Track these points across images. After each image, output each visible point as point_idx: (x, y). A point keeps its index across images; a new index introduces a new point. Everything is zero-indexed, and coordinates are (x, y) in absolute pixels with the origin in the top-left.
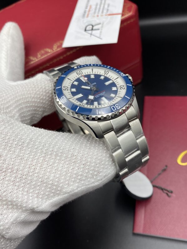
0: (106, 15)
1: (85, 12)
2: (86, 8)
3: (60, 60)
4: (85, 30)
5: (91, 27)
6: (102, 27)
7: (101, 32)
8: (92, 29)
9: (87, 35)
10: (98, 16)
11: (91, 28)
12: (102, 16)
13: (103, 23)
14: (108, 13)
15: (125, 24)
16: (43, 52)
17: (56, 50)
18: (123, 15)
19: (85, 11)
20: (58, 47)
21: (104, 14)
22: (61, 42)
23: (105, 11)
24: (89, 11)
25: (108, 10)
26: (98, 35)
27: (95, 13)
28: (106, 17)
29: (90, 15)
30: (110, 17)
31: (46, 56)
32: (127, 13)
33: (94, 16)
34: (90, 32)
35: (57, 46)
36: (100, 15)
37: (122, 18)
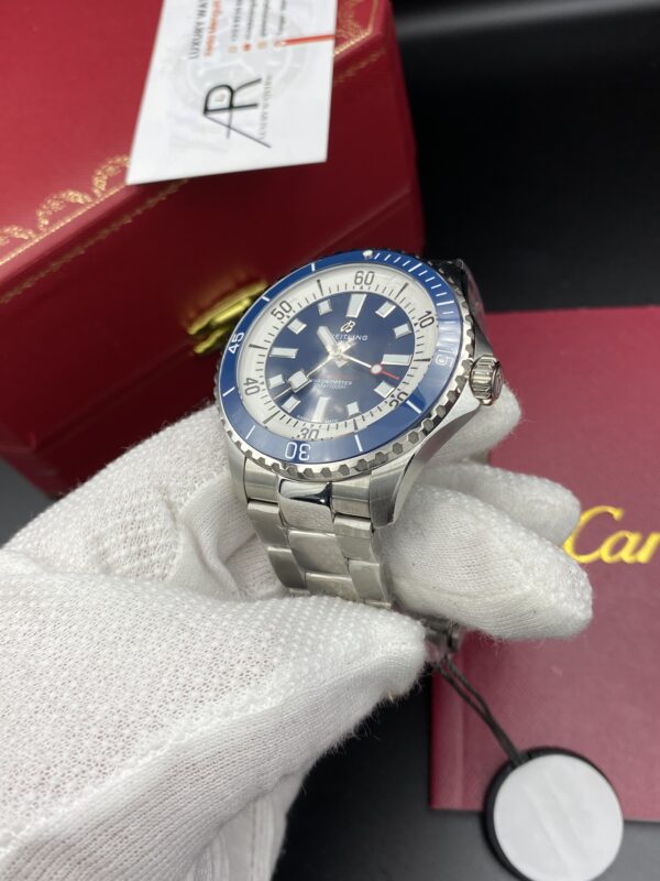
0: (277, 43)
1: (198, 31)
2: (202, 13)
3: (124, 227)
4: (206, 110)
5: (226, 93)
6: (267, 95)
7: (264, 117)
8: (231, 107)
9: (211, 129)
10: (247, 47)
11: (225, 103)
12: (262, 45)
13: (269, 78)
14: (286, 35)
15: (350, 72)
16: (55, 205)
17: (103, 193)
18: (338, 41)
19: (199, 24)
20: (111, 182)
21: (270, 37)
22: (119, 160)
23: (272, 26)
24: (213, 26)
25: (282, 20)
26: (254, 132)
27: (235, 33)
28: (279, 49)
29: (216, 44)
30: (291, 48)
31: (69, 220)
32: (357, 34)
33: (233, 50)
34: (224, 117)
35: (105, 177)
36: (254, 41)
37: (337, 53)
